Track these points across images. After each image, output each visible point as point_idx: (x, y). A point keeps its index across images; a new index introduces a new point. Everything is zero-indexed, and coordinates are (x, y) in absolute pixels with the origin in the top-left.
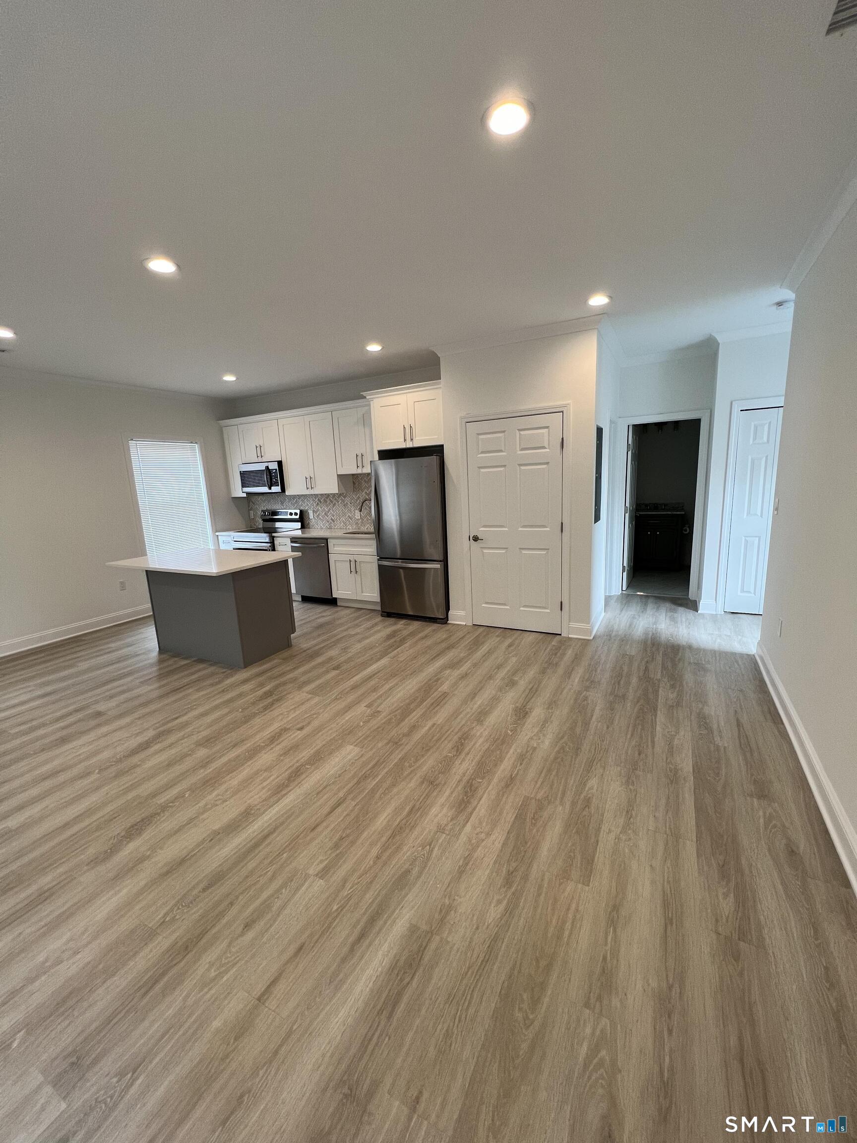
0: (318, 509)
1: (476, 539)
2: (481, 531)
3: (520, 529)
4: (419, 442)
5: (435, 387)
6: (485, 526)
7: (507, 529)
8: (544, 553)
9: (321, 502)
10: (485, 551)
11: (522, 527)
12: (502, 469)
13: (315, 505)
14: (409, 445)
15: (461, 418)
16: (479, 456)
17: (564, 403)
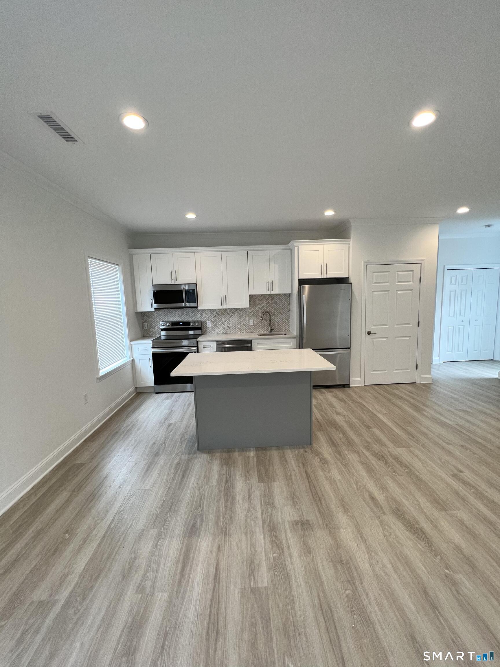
0: (216, 320)
1: (369, 333)
2: (372, 329)
3: (396, 326)
4: (332, 274)
5: (345, 242)
6: (374, 326)
7: (388, 326)
8: (409, 338)
9: (218, 315)
10: (374, 340)
11: (396, 325)
12: (387, 293)
13: (213, 316)
14: (324, 276)
15: (365, 262)
16: (373, 284)
17: (422, 259)
